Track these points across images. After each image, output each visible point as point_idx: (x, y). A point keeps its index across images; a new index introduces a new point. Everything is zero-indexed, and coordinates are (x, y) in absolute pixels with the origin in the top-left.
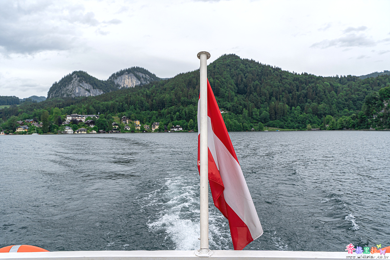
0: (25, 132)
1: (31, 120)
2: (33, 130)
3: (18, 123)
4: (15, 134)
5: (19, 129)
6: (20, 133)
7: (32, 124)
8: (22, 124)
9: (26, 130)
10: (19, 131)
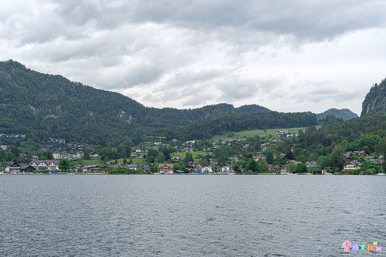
0: (358, 170)
1: (361, 152)
2: (370, 168)
3: (344, 156)
4: (343, 173)
5: (347, 166)
6: (350, 173)
7: (365, 159)
8: (351, 159)
9: (359, 168)
10: (348, 168)
